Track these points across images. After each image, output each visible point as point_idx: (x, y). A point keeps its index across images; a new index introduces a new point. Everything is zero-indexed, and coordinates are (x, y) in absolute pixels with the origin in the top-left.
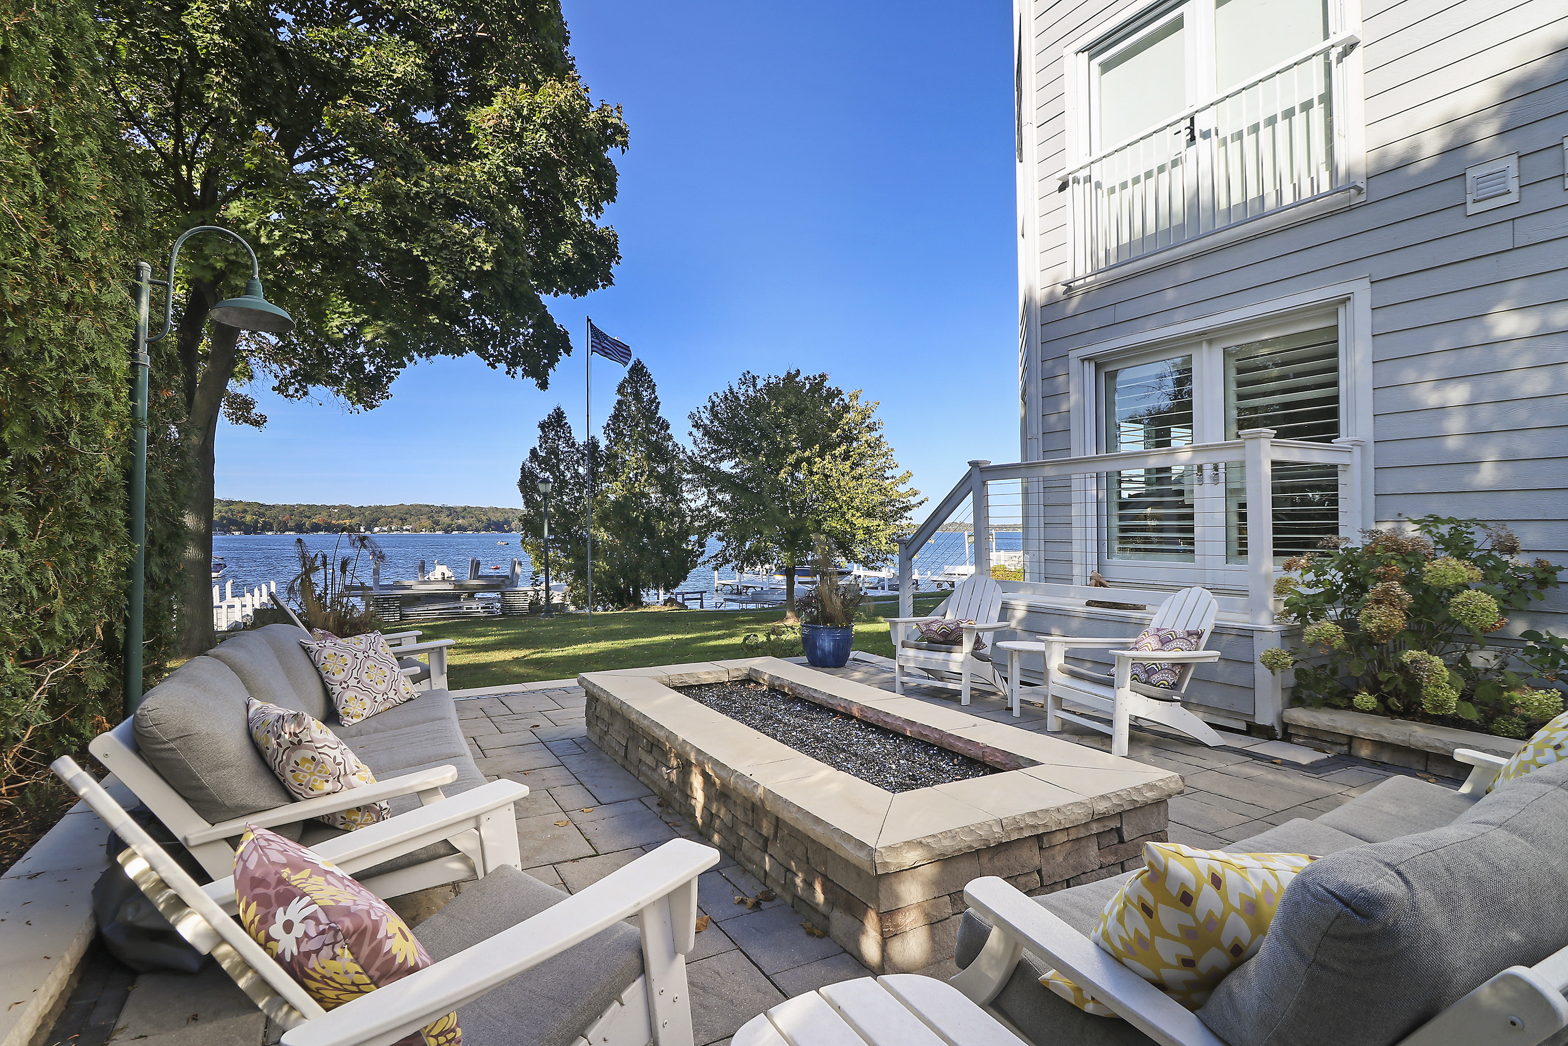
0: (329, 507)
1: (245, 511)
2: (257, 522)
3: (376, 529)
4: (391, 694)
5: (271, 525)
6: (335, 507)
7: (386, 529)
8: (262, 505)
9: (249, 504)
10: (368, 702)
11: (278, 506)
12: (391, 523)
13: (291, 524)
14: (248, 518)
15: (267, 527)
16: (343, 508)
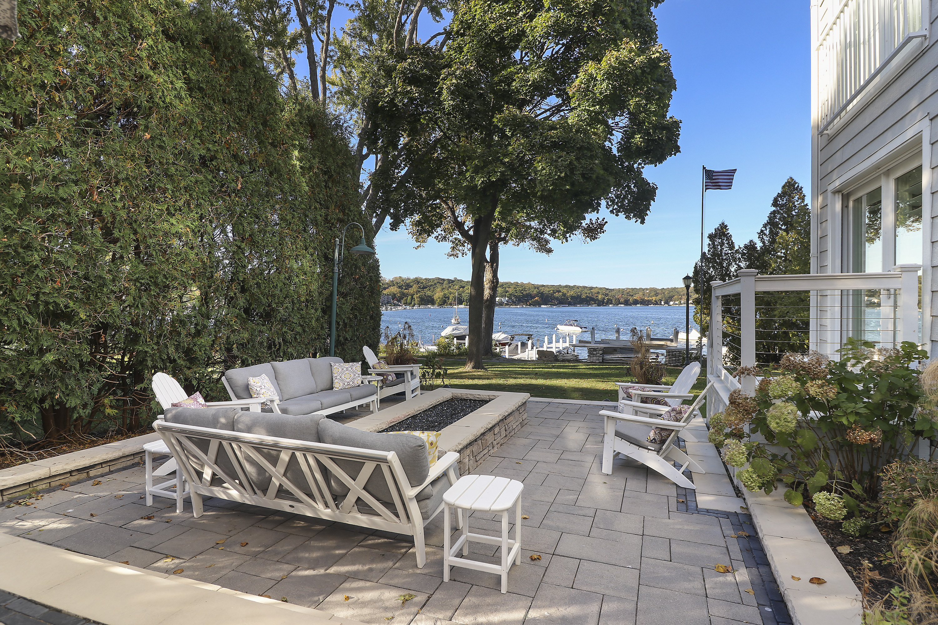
0: (644, 290)
1: (598, 293)
2: (604, 299)
3: (671, 303)
4: (351, 383)
5: (611, 301)
6: (647, 289)
7: (677, 302)
8: (608, 289)
9: (601, 289)
10: (341, 384)
11: (616, 290)
12: (681, 299)
13: (622, 300)
14: (600, 297)
15: (609, 302)
16: (652, 290)
